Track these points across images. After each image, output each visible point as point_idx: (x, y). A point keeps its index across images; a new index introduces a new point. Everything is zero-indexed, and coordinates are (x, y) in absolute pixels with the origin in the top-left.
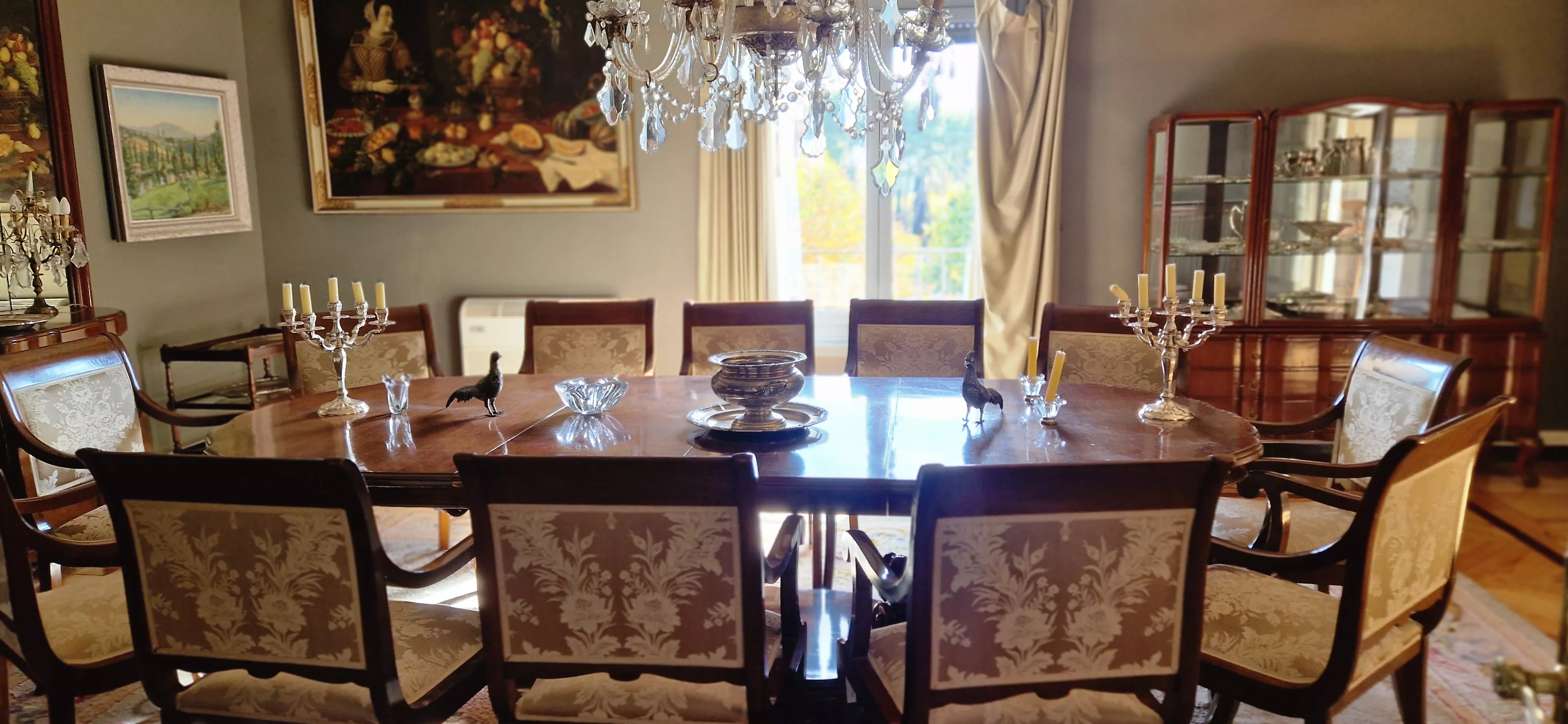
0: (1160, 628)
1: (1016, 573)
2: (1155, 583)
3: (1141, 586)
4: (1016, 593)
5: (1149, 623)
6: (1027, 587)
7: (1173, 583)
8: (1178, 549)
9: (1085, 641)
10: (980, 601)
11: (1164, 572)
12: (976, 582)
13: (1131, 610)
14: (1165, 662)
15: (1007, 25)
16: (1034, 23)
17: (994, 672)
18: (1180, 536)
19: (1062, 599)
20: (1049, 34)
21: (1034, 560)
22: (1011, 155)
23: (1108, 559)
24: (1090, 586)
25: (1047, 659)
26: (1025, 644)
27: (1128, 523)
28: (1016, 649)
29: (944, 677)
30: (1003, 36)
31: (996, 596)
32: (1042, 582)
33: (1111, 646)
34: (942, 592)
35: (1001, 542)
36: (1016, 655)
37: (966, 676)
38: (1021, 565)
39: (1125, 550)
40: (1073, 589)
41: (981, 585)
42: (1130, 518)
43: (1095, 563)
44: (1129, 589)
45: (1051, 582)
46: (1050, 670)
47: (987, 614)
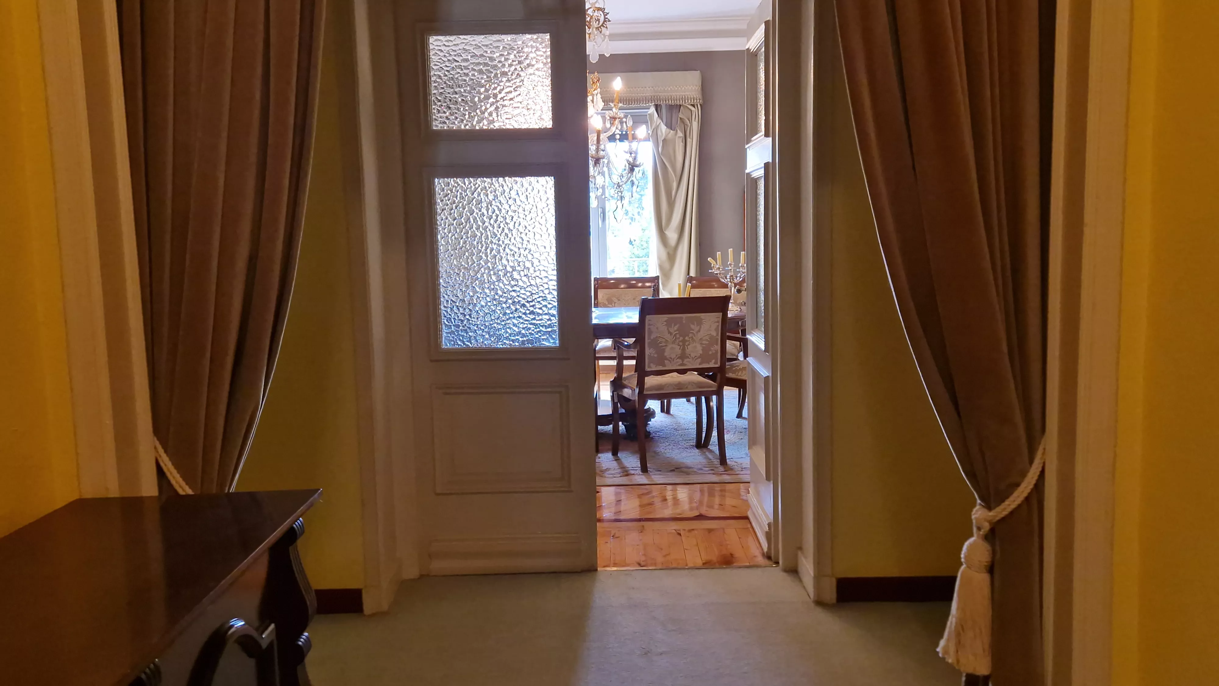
0: (714, 352)
1: (671, 333)
2: (711, 337)
3: (707, 338)
4: (670, 340)
5: (711, 350)
6: (674, 338)
7: (718, 337)
8: (718, 326)
9: (691, 355)
10: (660, 342)
11: (714, 334)
12: (658, 336)
13: (704, 346)
14: (715, 363)
15: (666, 136)
16: (680, 134)
17: (664, 366)
18: (718, 322)
19: (684, 341)
20: (688, 140)
21: (676, 328)
22: (671, 204)
23: (697, 329)
24: (692, 337)
25: (680, 361)
26: (673, 356)
27: (702, 317)
28: (671, 358)
29: (649, 367)
30: (664, 141)
31: (664, 340)
32: (678, 336)
33: (699, 358)
34: (648, 339)
35: (665, 323)
36: (671, 360)
37: (656, 367)
38: (672, 330)
39: (702, 326)
40: (687, 338)
41: (659, 337)
42: (702, 315)
43: (693, 330)
44: (704, 338)
45: (680, 336)
46: (682, 365)
47: (662, 346)
